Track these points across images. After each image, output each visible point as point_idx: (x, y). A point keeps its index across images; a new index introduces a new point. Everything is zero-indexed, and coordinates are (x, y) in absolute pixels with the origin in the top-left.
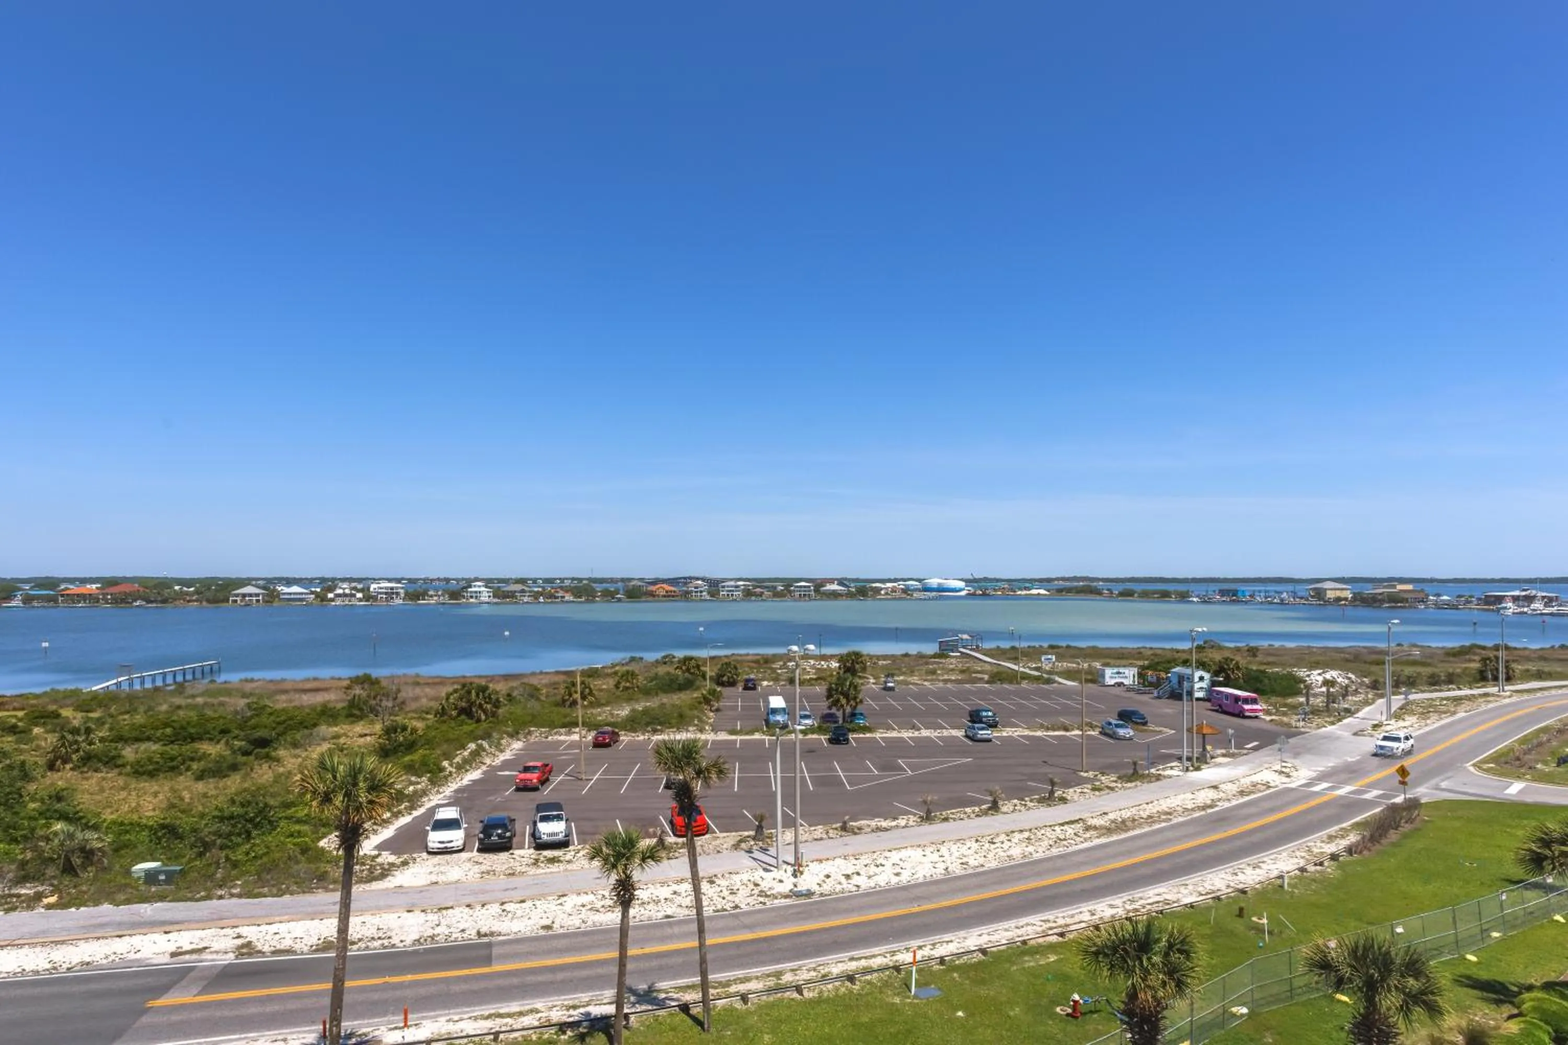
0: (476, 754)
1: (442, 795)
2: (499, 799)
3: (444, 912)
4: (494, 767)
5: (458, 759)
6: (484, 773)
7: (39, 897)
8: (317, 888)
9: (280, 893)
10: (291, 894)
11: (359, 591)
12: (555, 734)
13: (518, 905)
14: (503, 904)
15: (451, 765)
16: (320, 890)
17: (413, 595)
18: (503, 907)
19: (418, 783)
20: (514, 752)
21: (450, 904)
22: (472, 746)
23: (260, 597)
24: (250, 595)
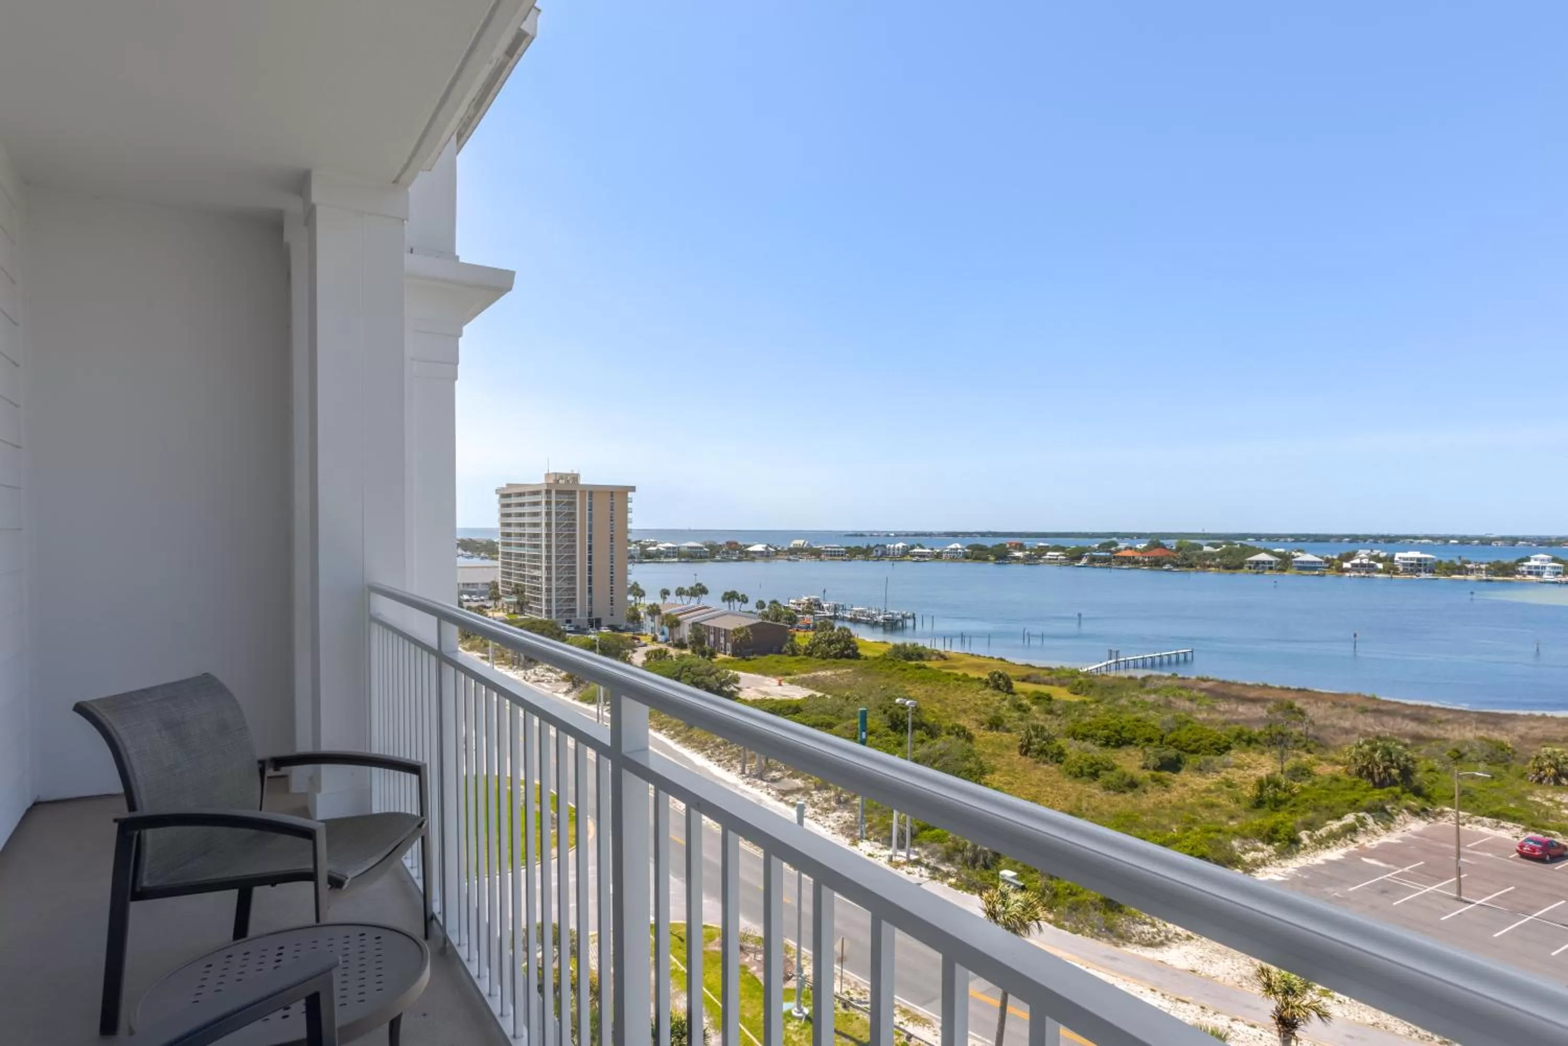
0: (1351, 830)
1: (1283, 870)
2: (1336, 894)
3: (1179, 1004)
4: (1366, 849)
5: (1323, 832)
6: (1348, 855)
7: (948, 875)
8: (1103, 937)
9: (1075, 930)
10: (1083, 935)
11: (1380, 560)
12: (1477, 822)
13: (1247, 1028)
14: (1233, 1020)
15: (1310, 837)
16: (1105, 939)
17: (1447, 568)
18: (1232, 1024)
19: (1263, 850)
20: (1407, 834)
21: (1187, 999)
22: (1350, 818)
23: (1273, 565)
24: (1264, 562)
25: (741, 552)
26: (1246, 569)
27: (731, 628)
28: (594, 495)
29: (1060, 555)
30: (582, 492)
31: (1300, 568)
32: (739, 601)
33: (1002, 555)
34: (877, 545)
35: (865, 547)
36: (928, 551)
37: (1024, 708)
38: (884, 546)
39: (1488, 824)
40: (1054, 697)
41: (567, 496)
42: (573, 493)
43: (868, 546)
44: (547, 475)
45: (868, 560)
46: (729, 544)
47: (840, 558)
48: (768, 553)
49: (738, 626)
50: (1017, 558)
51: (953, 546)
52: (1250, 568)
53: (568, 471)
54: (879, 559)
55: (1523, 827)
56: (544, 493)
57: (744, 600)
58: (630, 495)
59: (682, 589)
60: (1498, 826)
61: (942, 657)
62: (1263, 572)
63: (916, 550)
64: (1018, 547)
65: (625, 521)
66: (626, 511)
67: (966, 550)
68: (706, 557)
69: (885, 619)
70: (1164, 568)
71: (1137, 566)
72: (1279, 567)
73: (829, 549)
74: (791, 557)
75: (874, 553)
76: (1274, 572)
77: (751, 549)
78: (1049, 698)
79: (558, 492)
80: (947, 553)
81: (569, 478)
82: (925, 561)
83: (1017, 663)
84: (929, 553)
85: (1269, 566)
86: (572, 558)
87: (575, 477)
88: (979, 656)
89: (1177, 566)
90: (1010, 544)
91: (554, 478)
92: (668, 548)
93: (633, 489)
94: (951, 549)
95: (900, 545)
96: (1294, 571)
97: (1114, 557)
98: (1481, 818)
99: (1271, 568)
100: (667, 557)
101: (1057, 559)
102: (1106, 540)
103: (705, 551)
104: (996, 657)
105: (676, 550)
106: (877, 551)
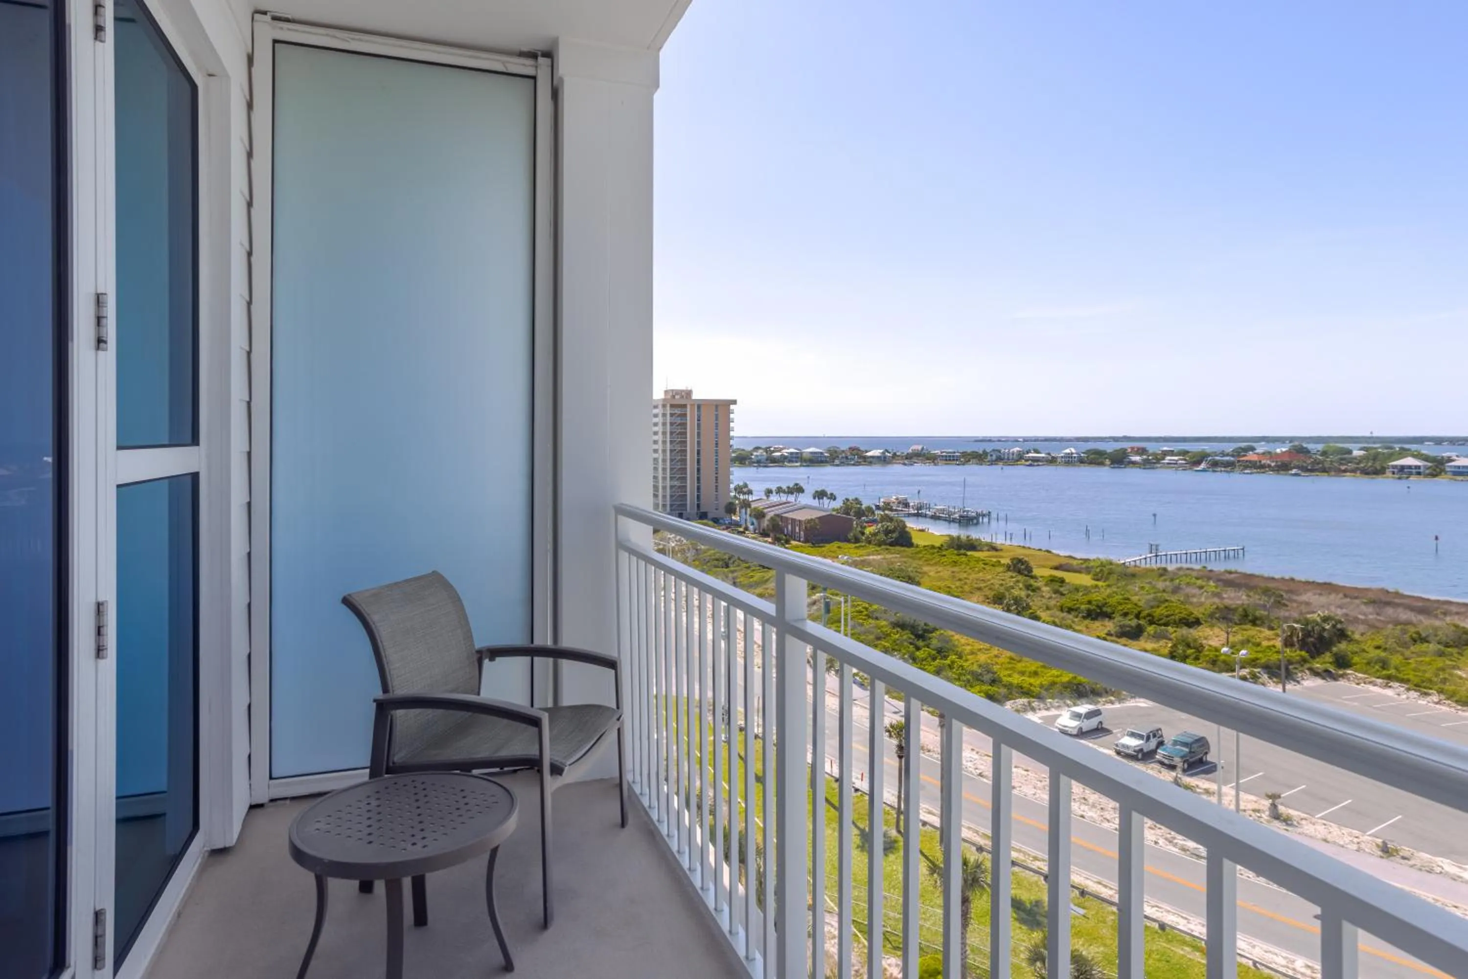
23: (1422, 470)
24: (1410, 467)
25: (860, 457)
26: (1388, 473)
27: (803, 519)
28: (702, 409)
29: (1182, 460)
30: (692, 405)
31: (1456, 474)
32: (828, 498)
33: (1119, 460)
34: (994, 450)
35: (981, 452)
36: (1043, 455)
37: (1033, 588)
38: (999, 451)
39: (1379, 684)
40: (1067, 581)
41: (679, 409)
42: (685, 406)
43: (984, 452)
44: (666, 392)
45: (981, 465)
46: (852, 449)
47: (955, 462)
48: (885, 457)
49: (809, 518)
50: (1134, 463)
51: (1068, 451)
52: (1393, 473)
53: (684, 388)
54: (992, 463)
55: (1406, 686)
56: (660, 407)
57: (833, 497)
58: (732, 407)
59: (781, 488)
60: (1387, 686)
61: (993, 548)
62: (1408, 478)
63: (1030, 455)
64: (1140, 451)
65: (728, 429)
66: (729, 421)
67: (1082, 455)
68: (826, 462)
69: (961, 516)
70: (1290, 472)
71: (1263, 470)
72: (1427, 472)
73: (944, 454)
74: (906, 462)
75: (989, 458)
76: (1421, 478)
77: (869, 454)
78: (1062, 581)
79: (672, 406)
80: (1062, 457)
81: (683, 394)
82: (1038, 465)
83: (1061, 555)
84: (1043, 457)
85: (1417, 471)
86: (684, 461)
87: (689, 393)
88: (1029, 548)
89: (1307, 470)
90: (1132, 448)
91: (671, 394)
92: (792, 453)
93: (734, 402)
94: (1066, 454)
95: (1016, 449)
96: (1450, 476)
97: (1239, 461)
98: (1374, 679)
99: (1419, 474)
100: (790, 461)
101: (1176, 464)
102: (1243, 445)
103: (825, 457)
104: (1044, 549)
105: (799, 455)
106: (991, 456)
